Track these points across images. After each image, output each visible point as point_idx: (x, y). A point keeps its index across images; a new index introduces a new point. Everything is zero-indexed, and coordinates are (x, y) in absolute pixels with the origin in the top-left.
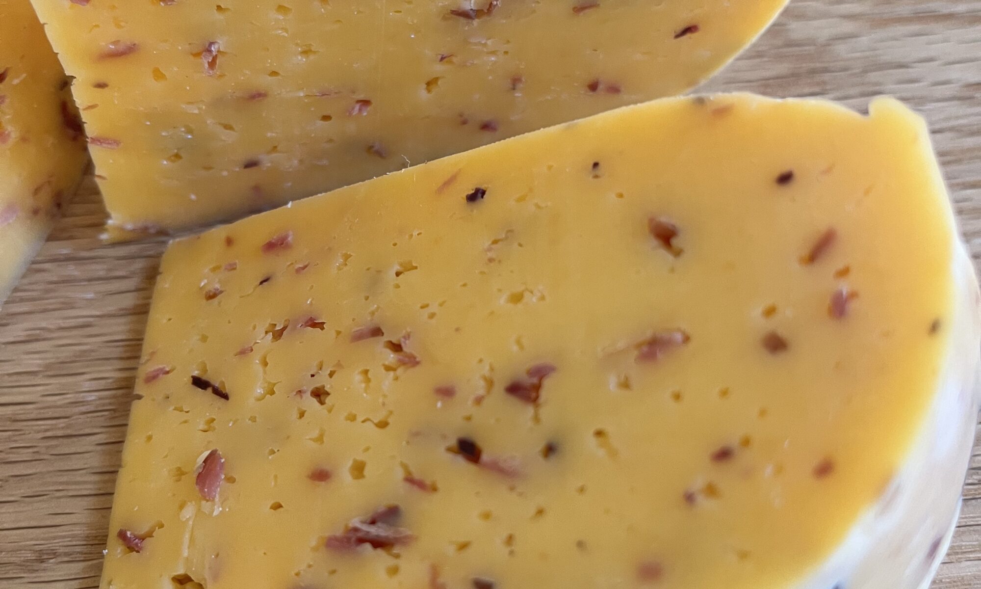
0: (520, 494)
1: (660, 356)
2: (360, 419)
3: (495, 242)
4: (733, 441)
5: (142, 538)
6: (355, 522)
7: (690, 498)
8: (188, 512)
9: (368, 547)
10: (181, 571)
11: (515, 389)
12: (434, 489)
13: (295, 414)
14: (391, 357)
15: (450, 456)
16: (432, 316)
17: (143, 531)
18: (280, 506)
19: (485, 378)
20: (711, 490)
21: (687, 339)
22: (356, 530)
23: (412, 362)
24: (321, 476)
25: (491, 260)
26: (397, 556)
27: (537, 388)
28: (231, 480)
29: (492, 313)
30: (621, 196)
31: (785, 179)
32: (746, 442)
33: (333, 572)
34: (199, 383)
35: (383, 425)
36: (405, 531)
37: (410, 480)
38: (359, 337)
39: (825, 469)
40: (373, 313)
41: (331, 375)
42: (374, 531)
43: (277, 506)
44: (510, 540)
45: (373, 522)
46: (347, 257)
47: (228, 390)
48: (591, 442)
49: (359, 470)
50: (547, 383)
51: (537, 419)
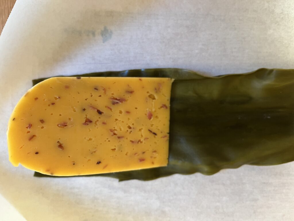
0: (89, 103)
1: (63, 123)
2: (121, 121)
3: (95, 152)
4: (51, 105)
5: (162, 107)
6: (121, 103)
7: (59, 98)
8: (153, 110)
9: (118, 99)
10: (154, 100)
11: (91, 122)
12: (106, 107)
13: (134, 124)
14: (116, 132)
15: (103, 112)
16: (107, 139)
19: (97, 125)
20: (56, 98)
21: (58, 125)
23: (111, 131)
24: (128, 112)
25: (96, 148)
26: (112, 96)
27: (86, 121)
28: (146, 114)
29: (95, 137)
30: (69, 157)
31: (37, 153)
32: (49, 105)
33: (124, 96)
34: (155, 134)
35: (116, 120)
36: (111, 100)
37: (111, 109)
38: (122, 137)
39: (36, 99)
40: (120, 142)
41: (127, 131)
42: (117, 101)
43: (136, 108)
44: (92, 96)
45: (117, 103)
46: (126, 154)
47: (149, 132)
48: (76, 110)
49: (121, 112)
50: (84, 122)
51: (86, 116)
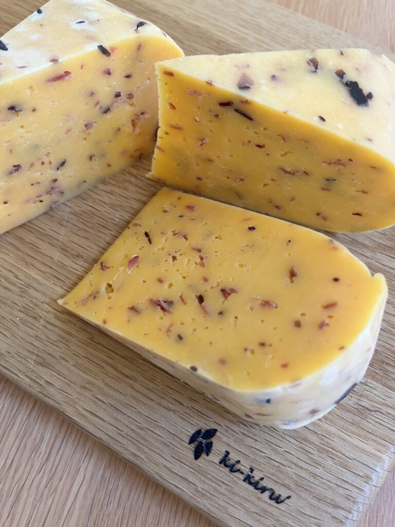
0: (205, 320)
1: (266, 307)
2: (180, 272)
3: (247, 246)
4: (268, 343)
5: (106, 268)
6: (160, 299)
7: (246, 350)
8: (121, 269)
9: (160, 307)
10: (111, 283)
11: (223, 291)
12: (185, 304)
13: (165, 260)
14: (198, 260)
15: (195, 298)
16: (216, 256)
17: (108, 266)
18: (145, 282)
19: (218, 282)
20: (253, 352)
21: (276, 307)
22: (159, 301)
23: (203, 265)
24: (160, 281)
25: (242, 250)
26: (165, 315)
27: (229, 294)
28: (138, 267)
29: (232, 266)
30: (289, 255)
31: (336, 280)
32: (271, 345)
33: (147, 308)
34: (147, 234)
35: (184, 278)
36: (171, 310)
37: (181, 297)
38: (194, 249)
39: (285, 366)
40: (202, 245)
41: (181, 255)
42: (164, 305)
43: (144, 282)
44: (194, 330)
45: (165, 302)
46: (206, 224)
47: (152, 241)
48: (233, 318)
49: (171, 285)
50: (232, 295)
51: (223, 303)
